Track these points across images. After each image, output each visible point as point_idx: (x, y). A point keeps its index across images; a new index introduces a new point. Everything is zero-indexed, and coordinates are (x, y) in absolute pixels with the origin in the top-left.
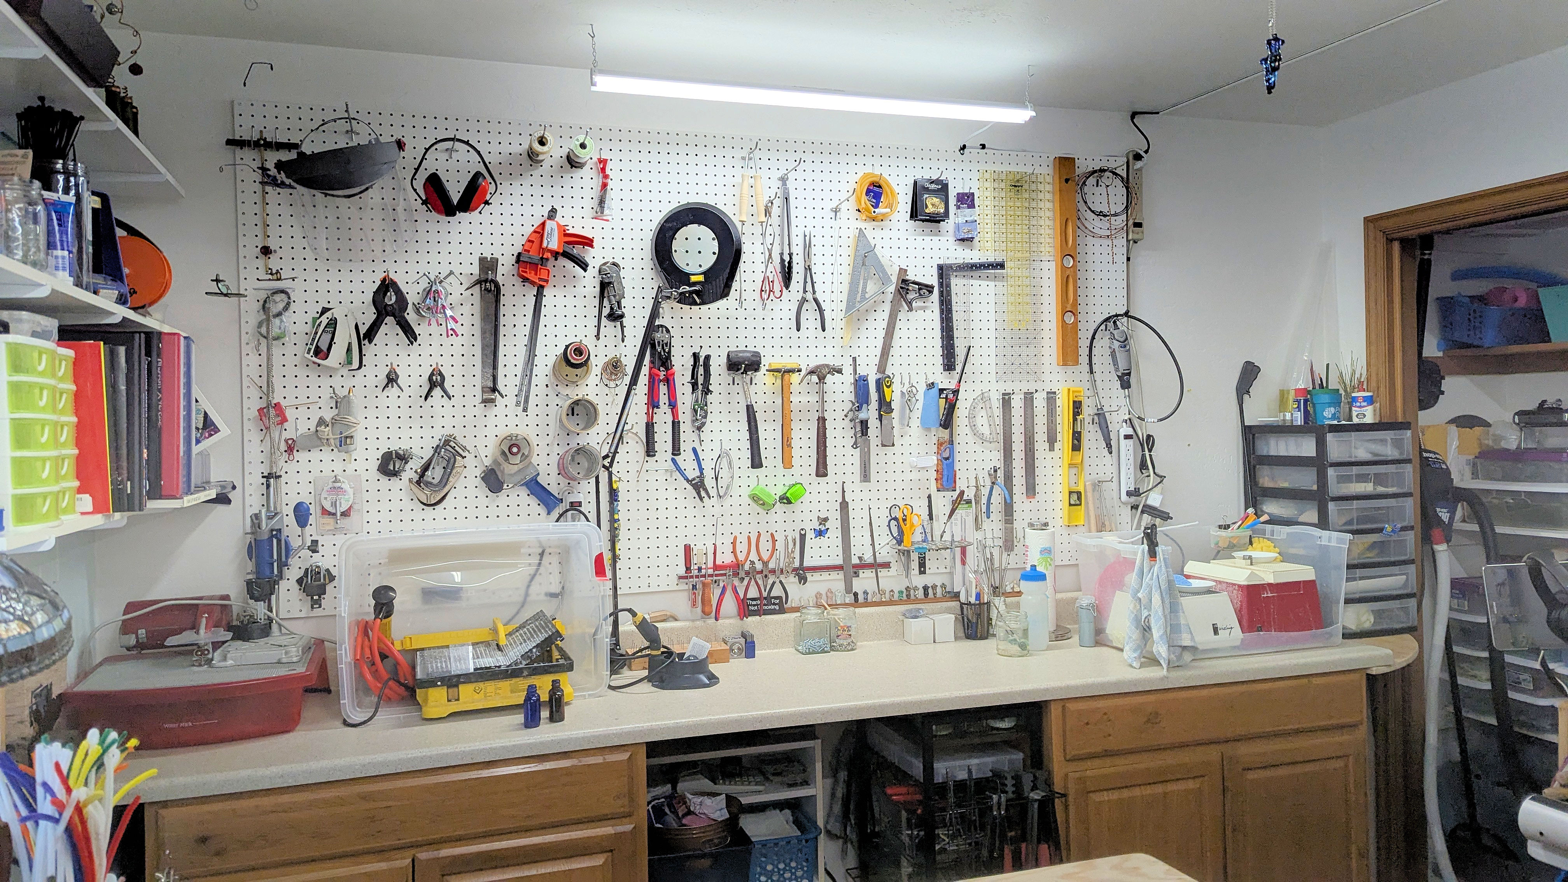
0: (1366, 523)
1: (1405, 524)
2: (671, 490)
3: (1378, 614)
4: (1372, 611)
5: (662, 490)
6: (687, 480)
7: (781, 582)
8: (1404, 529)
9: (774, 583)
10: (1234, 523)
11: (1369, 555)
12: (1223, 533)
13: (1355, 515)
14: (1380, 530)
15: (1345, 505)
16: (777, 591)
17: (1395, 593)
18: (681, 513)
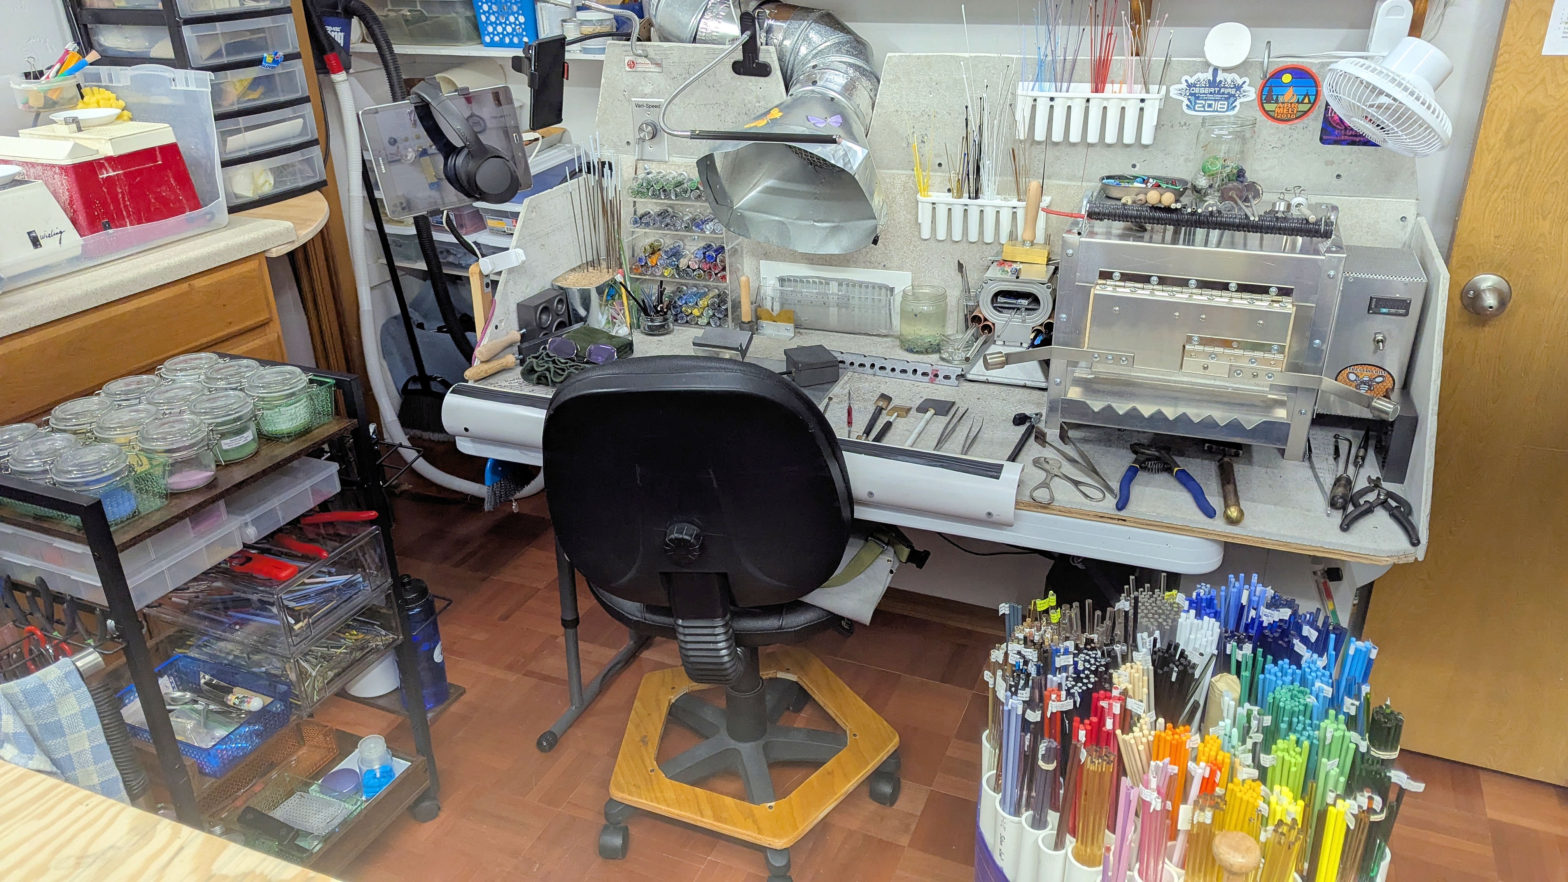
0: (239, 52)
1: (290, 50)
3: (277, 172)
4: (271, 169)
8: (288, 57)
10: (49, 68)
11: (251, 97)
12: (33, 85)
13: (222, 43)
14: (258, 62)
15: (205, 29)
17: (293, 142)
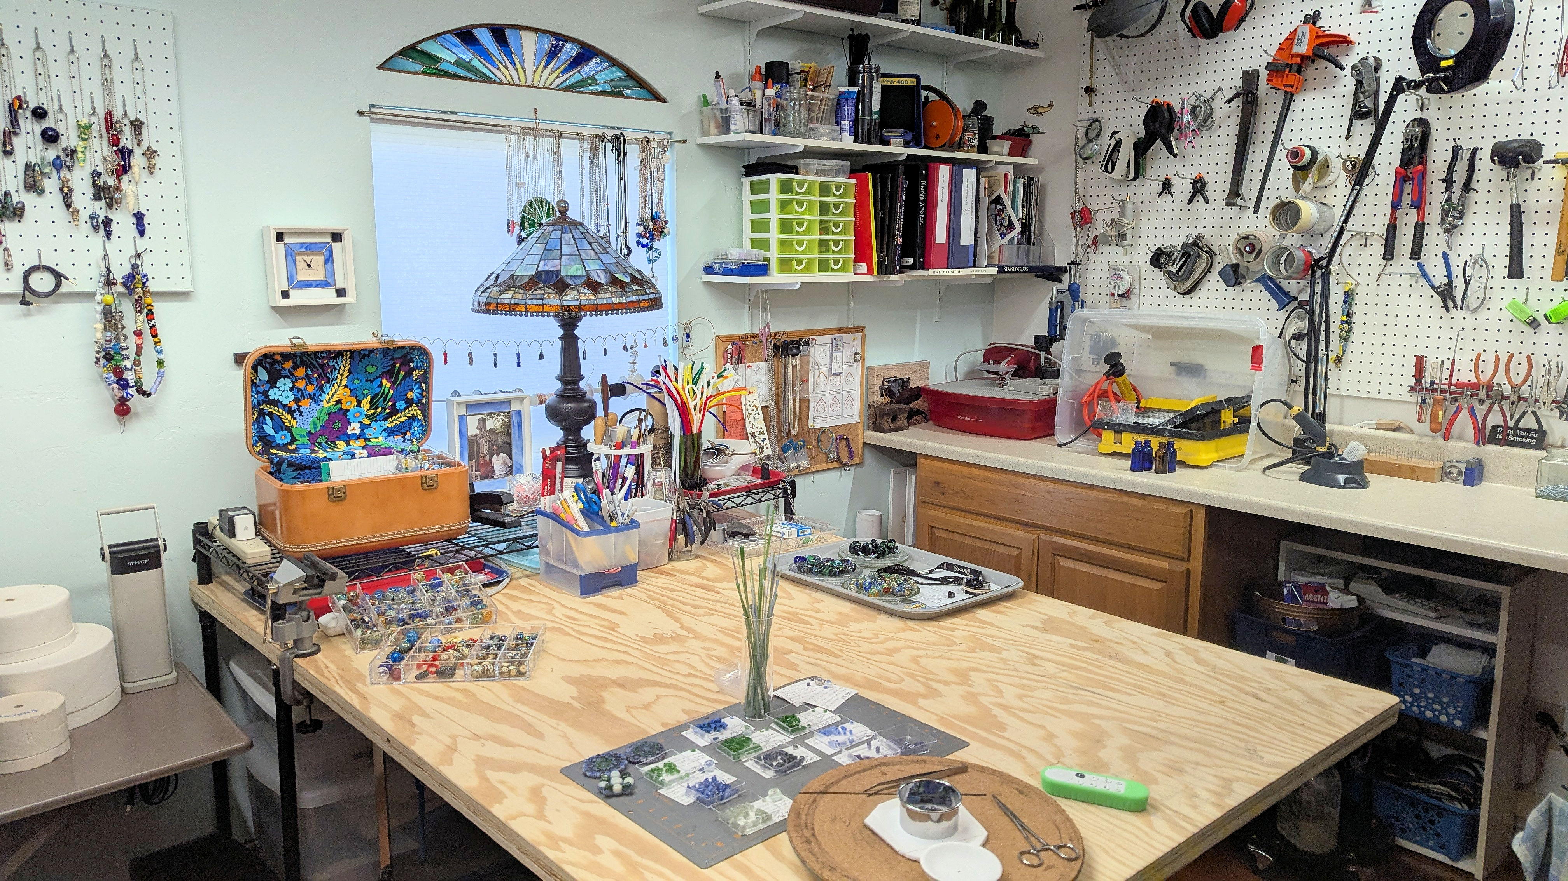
2: (1415, 296)
5: (1405, 296)
6: (1433, 287)
7: (1534, 413)
9: (1524, 413)
16: (1529, 422)
18: (1424, 322)
